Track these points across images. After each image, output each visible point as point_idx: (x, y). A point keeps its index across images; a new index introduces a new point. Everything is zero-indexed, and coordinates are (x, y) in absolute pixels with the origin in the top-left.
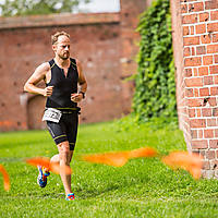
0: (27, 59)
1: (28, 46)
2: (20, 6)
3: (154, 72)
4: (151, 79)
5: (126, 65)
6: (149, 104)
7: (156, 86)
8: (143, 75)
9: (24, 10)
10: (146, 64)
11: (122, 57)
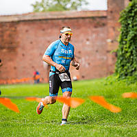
0: (48, 39)
1: (49, 31)
2: (45, 6)
3: (129, 47)
4: (127, 52)
5: (110, 44)
6: (125, 67)
7: (130, 56)
8: (122, 49)
9: (48, 8)
10: (124, 42)
11: (108, 38)
